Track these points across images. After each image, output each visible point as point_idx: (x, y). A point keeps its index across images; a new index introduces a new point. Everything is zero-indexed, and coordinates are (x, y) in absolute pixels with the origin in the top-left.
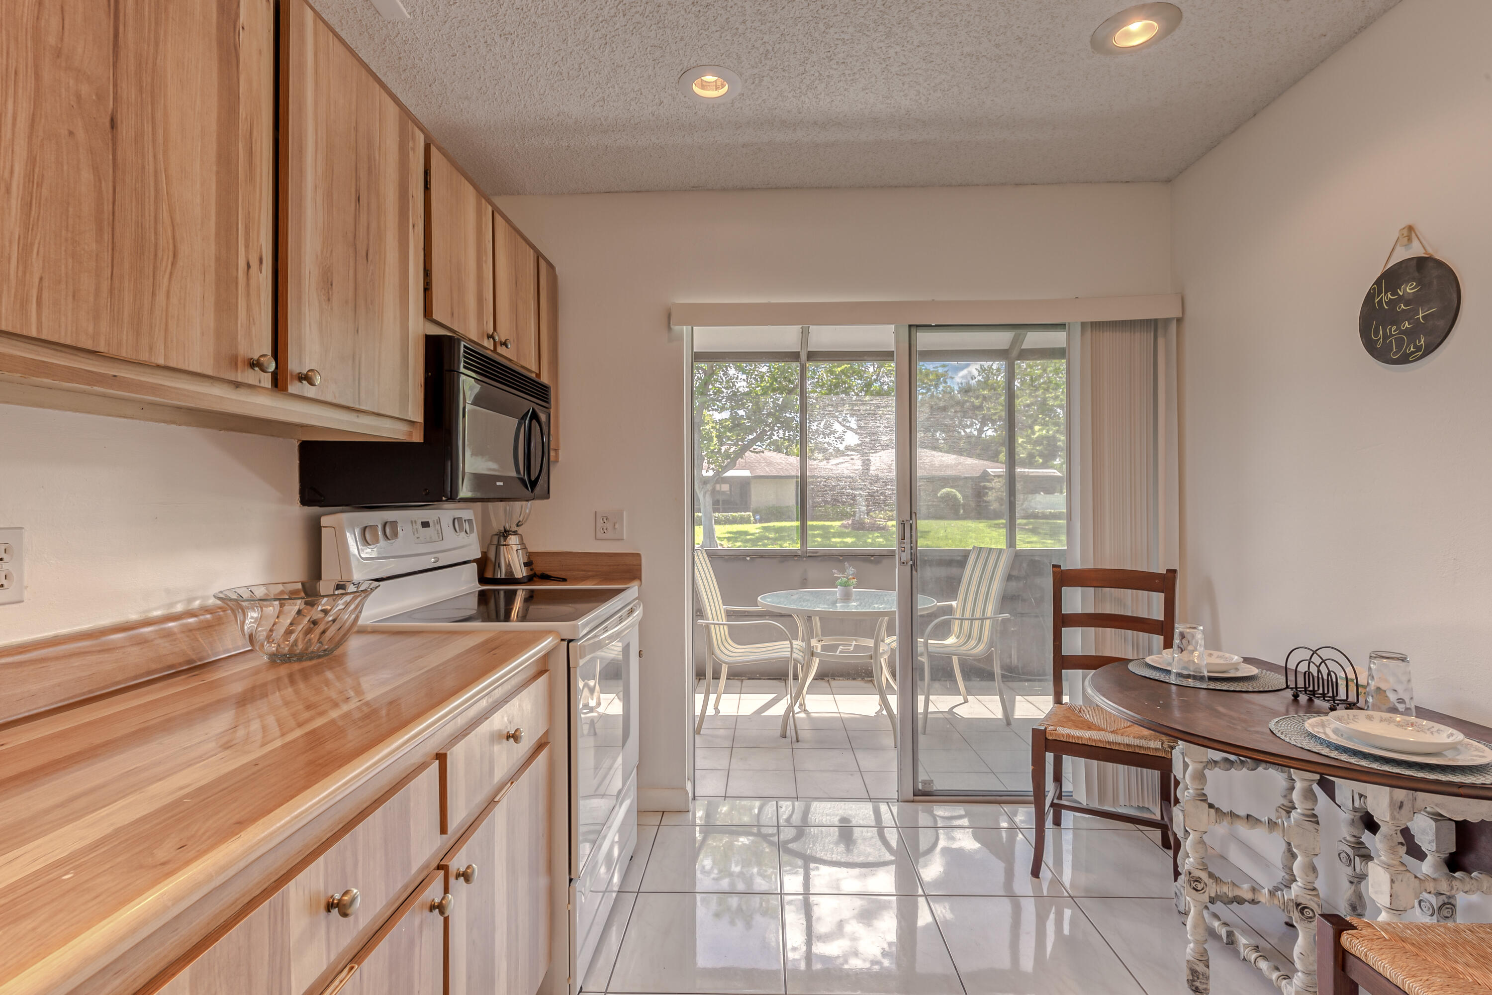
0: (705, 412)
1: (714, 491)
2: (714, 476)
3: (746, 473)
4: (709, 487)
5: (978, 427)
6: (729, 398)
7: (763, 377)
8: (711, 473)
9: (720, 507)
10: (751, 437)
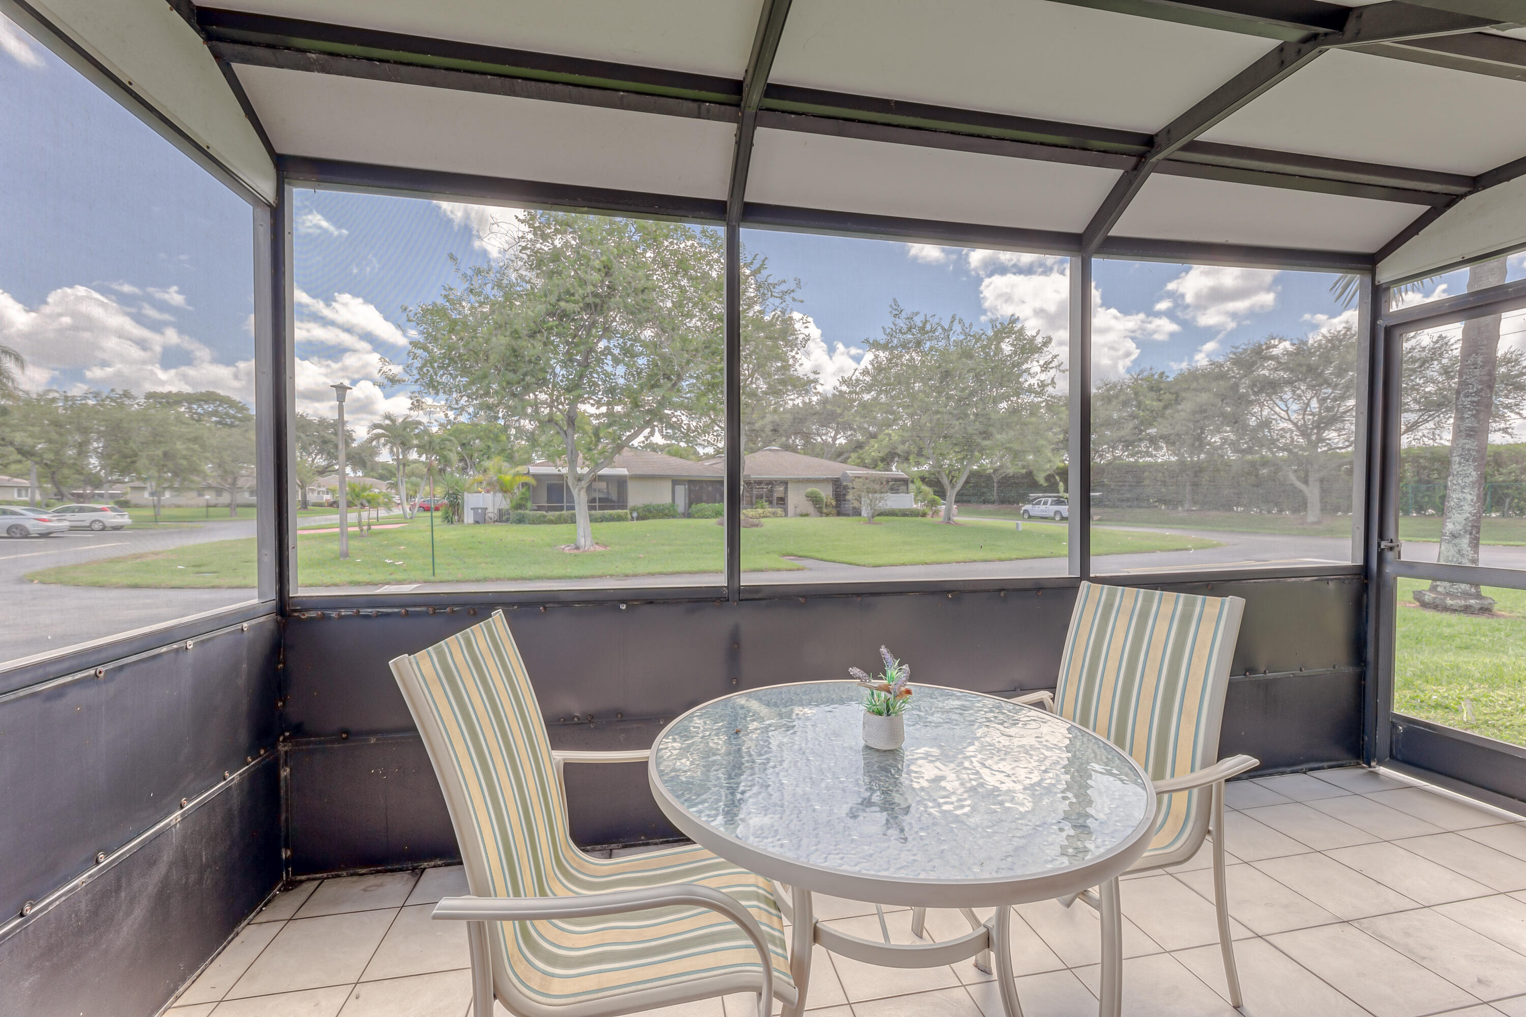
0: (579, 405)
1: (589, 489)
2: (589, 473)
3: (624, 471)
4: (584, 484)
5: (832, 435)
6: (606, 392)
7: (641, 372)
8: (586, 470)
9: (597, 504)
10: (628, 434)
